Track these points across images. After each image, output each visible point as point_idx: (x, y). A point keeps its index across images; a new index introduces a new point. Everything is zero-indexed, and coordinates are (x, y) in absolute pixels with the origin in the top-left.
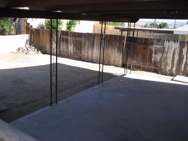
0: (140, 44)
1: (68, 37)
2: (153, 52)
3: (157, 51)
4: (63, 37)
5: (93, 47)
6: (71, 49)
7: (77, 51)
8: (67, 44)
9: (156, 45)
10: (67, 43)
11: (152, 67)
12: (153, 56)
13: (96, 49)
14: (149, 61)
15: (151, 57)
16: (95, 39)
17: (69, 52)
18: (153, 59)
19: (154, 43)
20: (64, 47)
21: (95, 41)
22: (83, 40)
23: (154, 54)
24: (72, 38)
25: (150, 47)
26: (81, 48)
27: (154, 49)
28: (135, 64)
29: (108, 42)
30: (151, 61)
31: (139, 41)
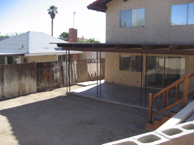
0: (45, 68)
2: (54, 72)
3: (56, 70)
5: (2, 81)
9: (55, 66)
11: (55, 84)
12: (55, 75)
13: (7, 83)
14: (52, 80)
15: (53, 77)
16: (4, 71)
18: (55, 78)
19: (54, 65)
21: (5, 74)
23: (55, 73)
25: (52, 69)
27: (54, 70)
28: (43, 86)
29: (20, 72)
30: (54, 80)
31: (44, 65)
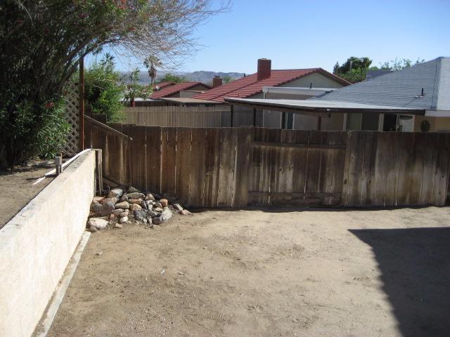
1: (277, 148)
4: (257, 146)
5: (371, 167)
6: (285, 180)
7: (311, 183)
8: (273, 169)
10: (274, 164)
13: (380, 172)
16: (376, 146)
17: (280, 191)
20: (262, 179)
22: (331, 152)
24: (291, 149)
26: (323, 174)
29: (412, 151)
